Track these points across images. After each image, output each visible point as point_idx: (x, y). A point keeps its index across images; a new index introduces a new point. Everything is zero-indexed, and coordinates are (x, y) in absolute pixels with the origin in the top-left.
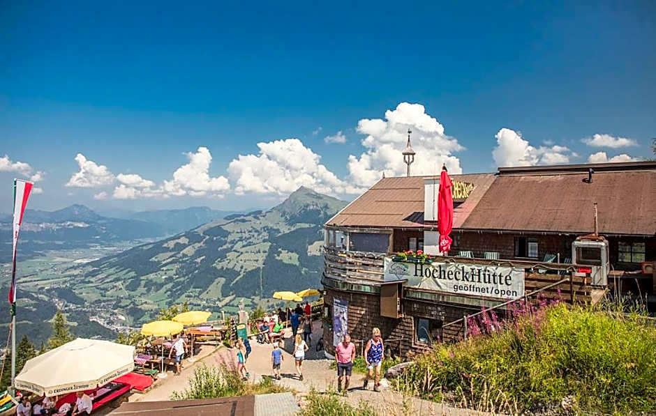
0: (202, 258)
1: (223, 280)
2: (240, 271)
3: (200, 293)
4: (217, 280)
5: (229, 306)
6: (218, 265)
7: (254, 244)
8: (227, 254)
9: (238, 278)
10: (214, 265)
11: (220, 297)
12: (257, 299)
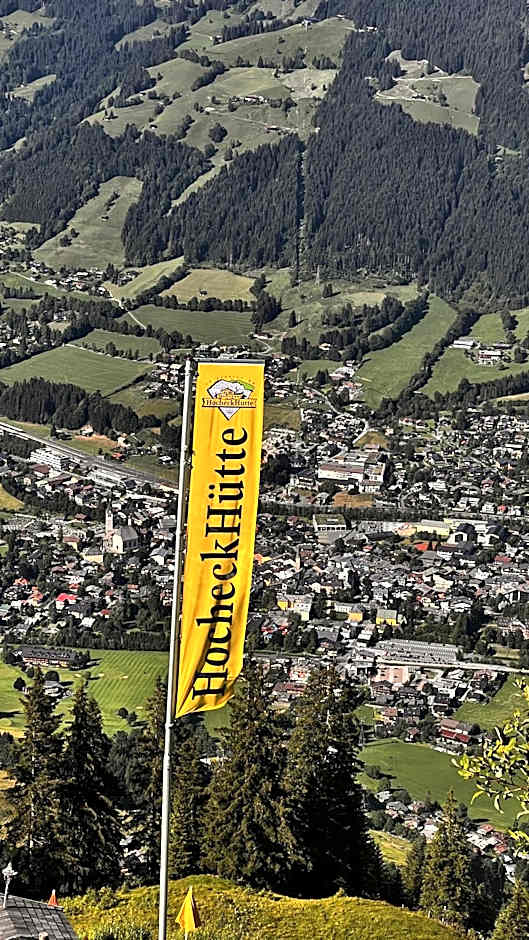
0: (39, 84)
1: (131, 189)
2: (212, 152)
3: (35, 240)
4: (107, 190)
5: (159, 303)
6: (111, 120)
7: (278, 25)
8: (153, 72)
9: (201, 182)
10: (91, 120)
11: (119, 260)
12: (279, 280)
